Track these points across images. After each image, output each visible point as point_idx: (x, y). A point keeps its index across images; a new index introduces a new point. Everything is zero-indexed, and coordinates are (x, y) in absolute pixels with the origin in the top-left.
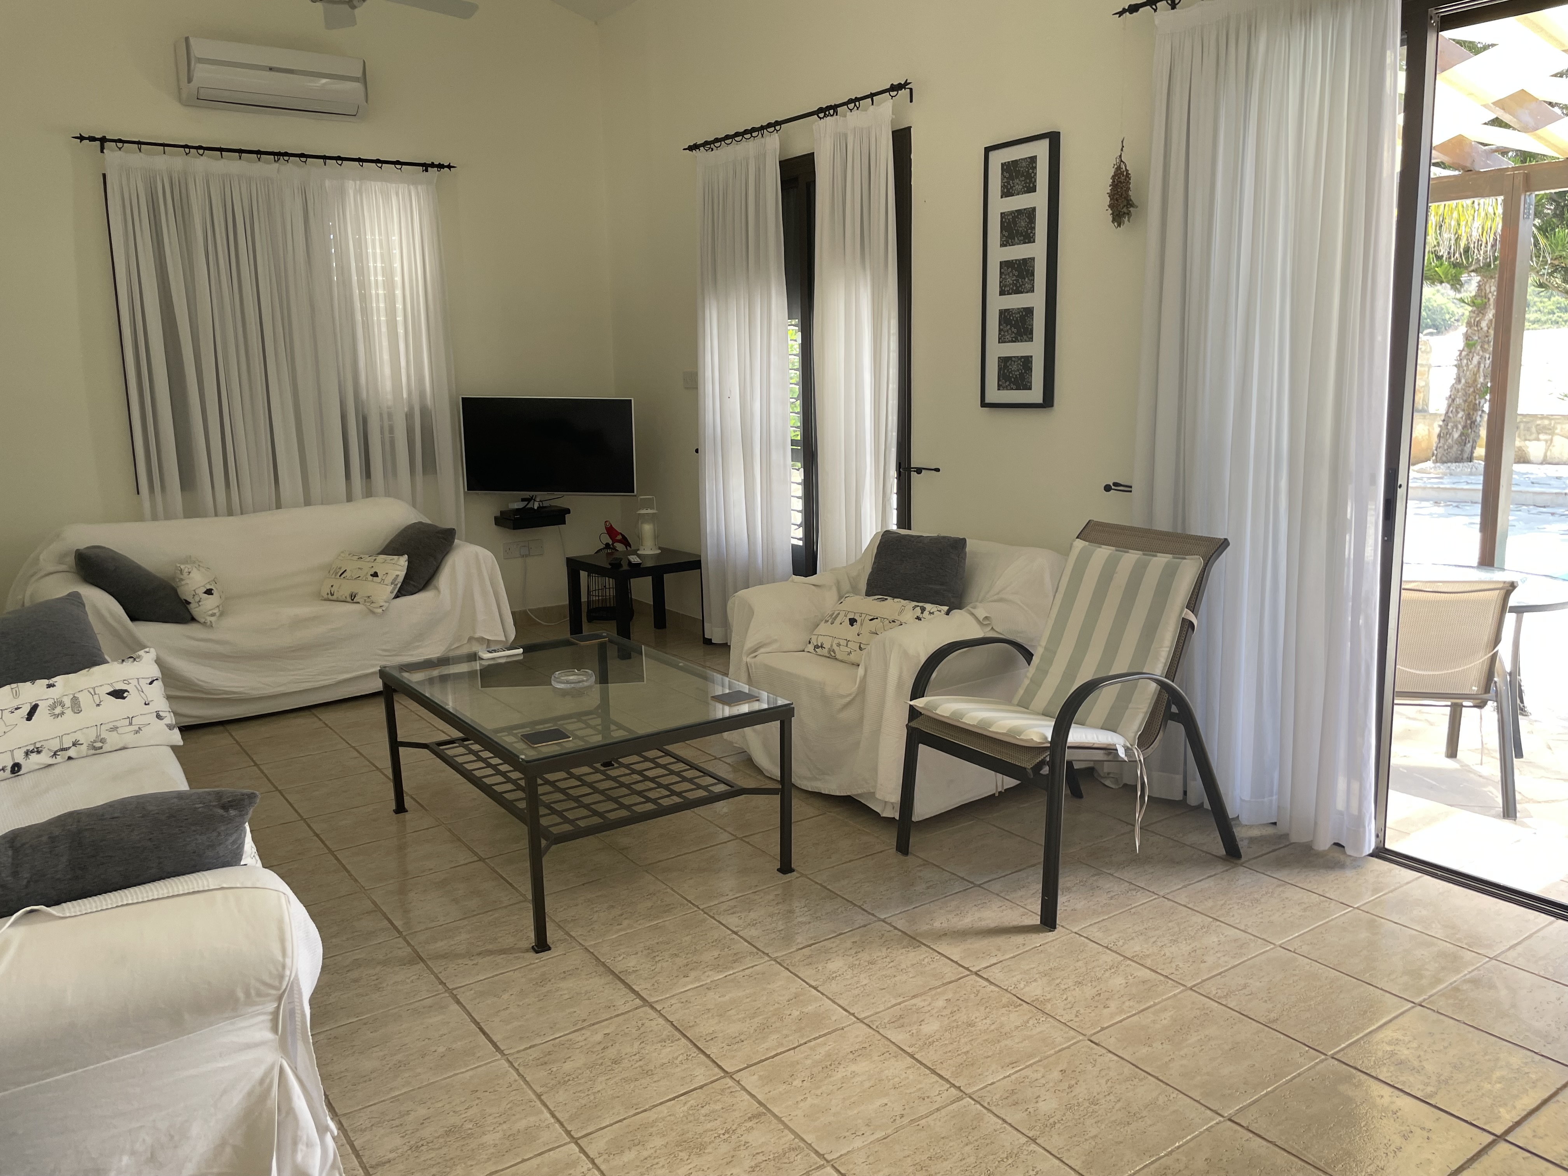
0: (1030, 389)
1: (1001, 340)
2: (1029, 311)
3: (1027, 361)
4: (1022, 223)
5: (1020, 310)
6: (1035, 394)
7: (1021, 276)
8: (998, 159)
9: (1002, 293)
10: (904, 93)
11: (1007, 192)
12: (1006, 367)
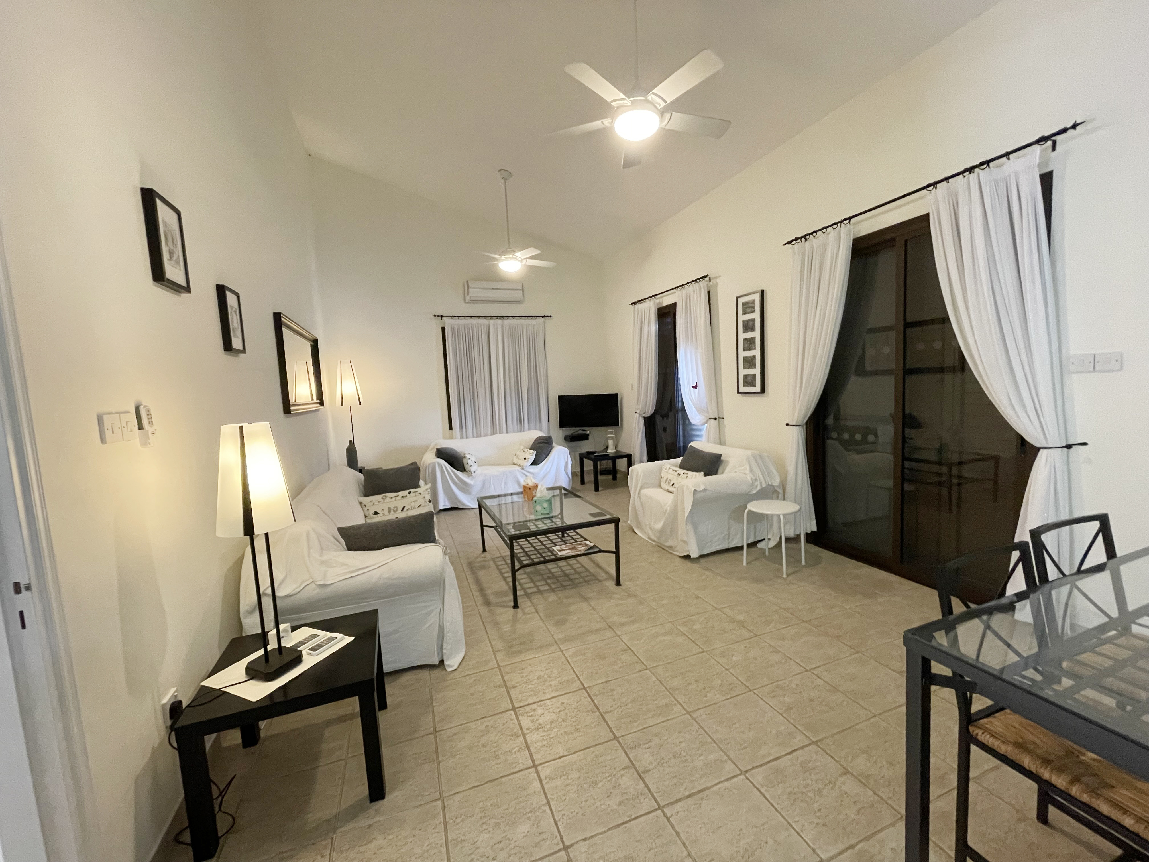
0: (755, 386)
1: (744, 368)
2: (754, 357)
3: (754, 376)
4: (751, 324)
5: (750, 357)
6: (758, 389)
7: (751, 344)
8: (741, 301)
9: (744, 350)
10: (707, 279)
11: (745, 313)
12: (746, 378)
